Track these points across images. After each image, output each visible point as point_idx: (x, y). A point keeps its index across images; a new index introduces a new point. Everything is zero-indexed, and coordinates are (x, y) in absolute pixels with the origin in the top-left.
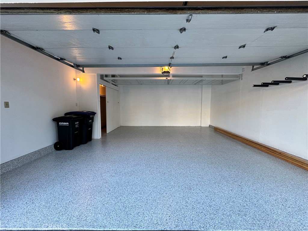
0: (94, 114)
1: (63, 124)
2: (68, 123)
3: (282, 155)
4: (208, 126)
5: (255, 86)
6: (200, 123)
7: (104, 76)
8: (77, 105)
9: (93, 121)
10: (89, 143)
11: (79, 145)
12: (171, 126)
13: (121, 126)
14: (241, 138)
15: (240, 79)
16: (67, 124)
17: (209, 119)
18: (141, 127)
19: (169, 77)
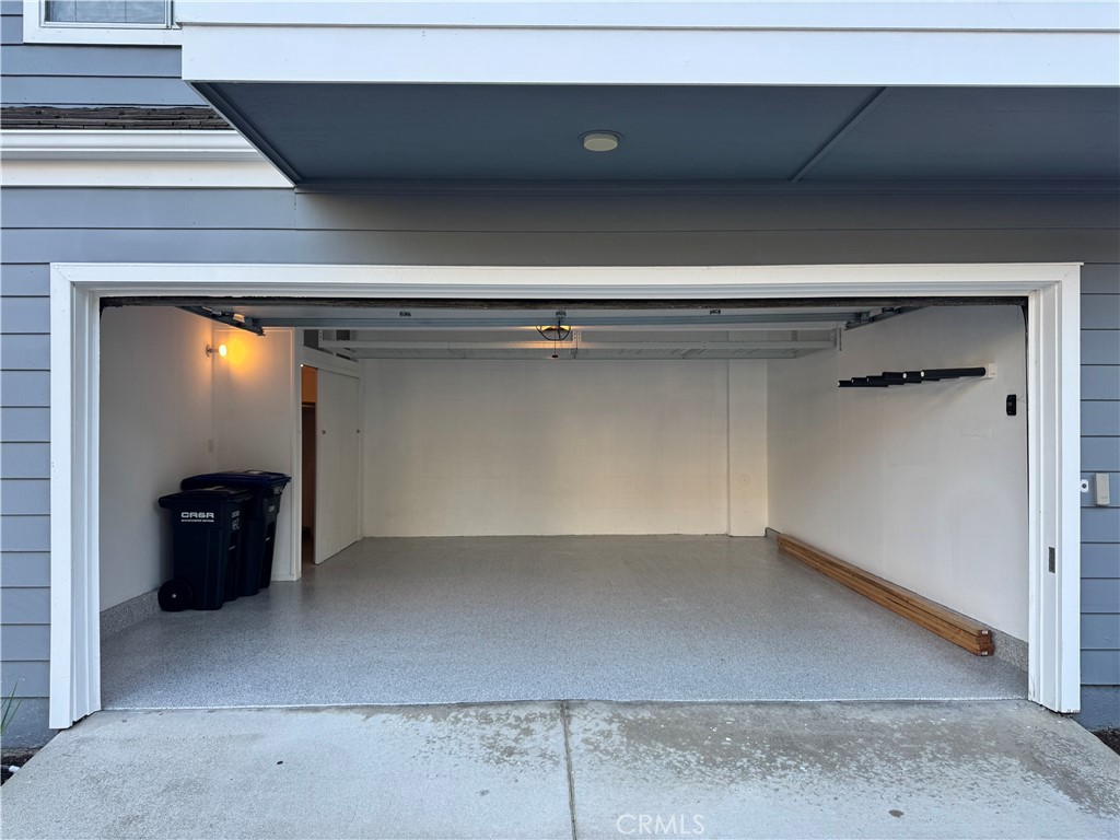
0: (283, 480)
1: (194, 518)
2: (212, 515)
3: (910, 607)
4: (763, 533)
5: (844, 384)
6: (725, 522)
7: (320, 335)
8: (211, 449)
9: (277, 510)
10: (263, 592)
11: (233, 599)
12: (594, 536)
13: (365, 538)
14: (841, 568)
15: (835, 344)
16: (210, 518)
17: (766, 500)
18: (462, 538)
19: (572, 339)
